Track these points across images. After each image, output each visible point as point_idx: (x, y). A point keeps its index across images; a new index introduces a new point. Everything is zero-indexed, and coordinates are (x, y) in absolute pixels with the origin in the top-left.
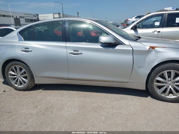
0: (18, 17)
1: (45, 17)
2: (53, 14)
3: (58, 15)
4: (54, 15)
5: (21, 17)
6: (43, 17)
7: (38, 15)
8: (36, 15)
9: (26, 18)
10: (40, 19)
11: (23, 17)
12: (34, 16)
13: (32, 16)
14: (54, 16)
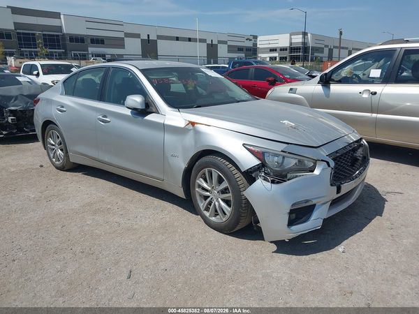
0: (215, 42)
1: (271, 42)
2: (291, 35)
3: (301, 36)
4: (292, 37)
5: (220, 42)
6: (267, 42)
7: (256, 37)
8: (251, 38)
9: (229, 43)
10: (258, 46)
11: (225, 43)
12: (247, 40)
13: (244, 40)
14: (291, 39)
